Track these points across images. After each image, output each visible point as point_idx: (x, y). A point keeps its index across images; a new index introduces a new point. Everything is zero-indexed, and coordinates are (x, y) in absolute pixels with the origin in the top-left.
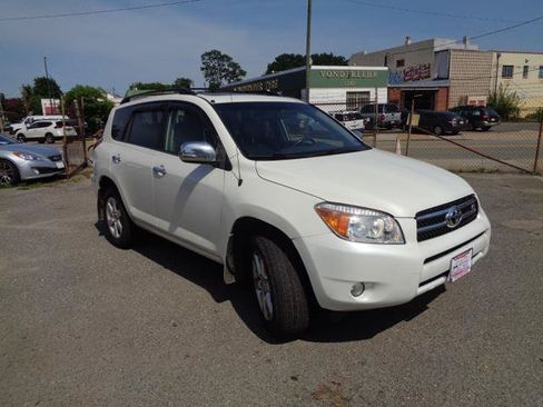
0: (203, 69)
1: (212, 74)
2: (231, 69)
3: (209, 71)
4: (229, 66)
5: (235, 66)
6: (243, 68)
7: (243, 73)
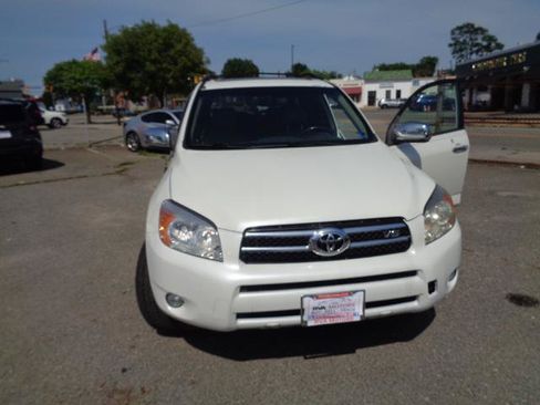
0: (450, 45)
1: (461, 50)
2: (485, 43)
3: (458, 48)
4: (484, 39)
5: (491, 39)
6: (499, 41)
7: (500, 46)
